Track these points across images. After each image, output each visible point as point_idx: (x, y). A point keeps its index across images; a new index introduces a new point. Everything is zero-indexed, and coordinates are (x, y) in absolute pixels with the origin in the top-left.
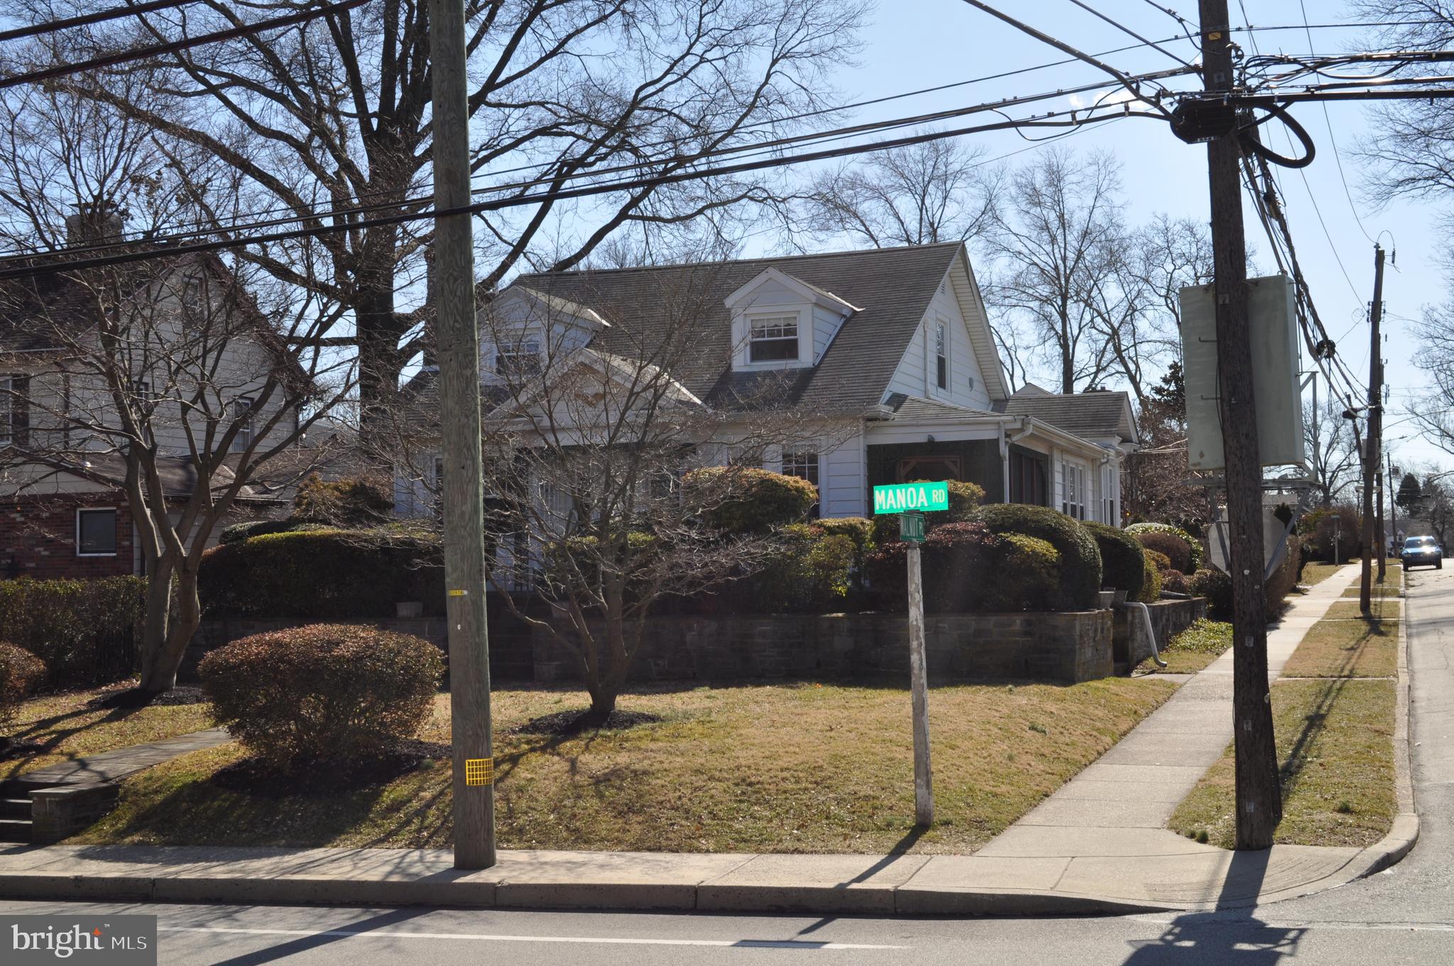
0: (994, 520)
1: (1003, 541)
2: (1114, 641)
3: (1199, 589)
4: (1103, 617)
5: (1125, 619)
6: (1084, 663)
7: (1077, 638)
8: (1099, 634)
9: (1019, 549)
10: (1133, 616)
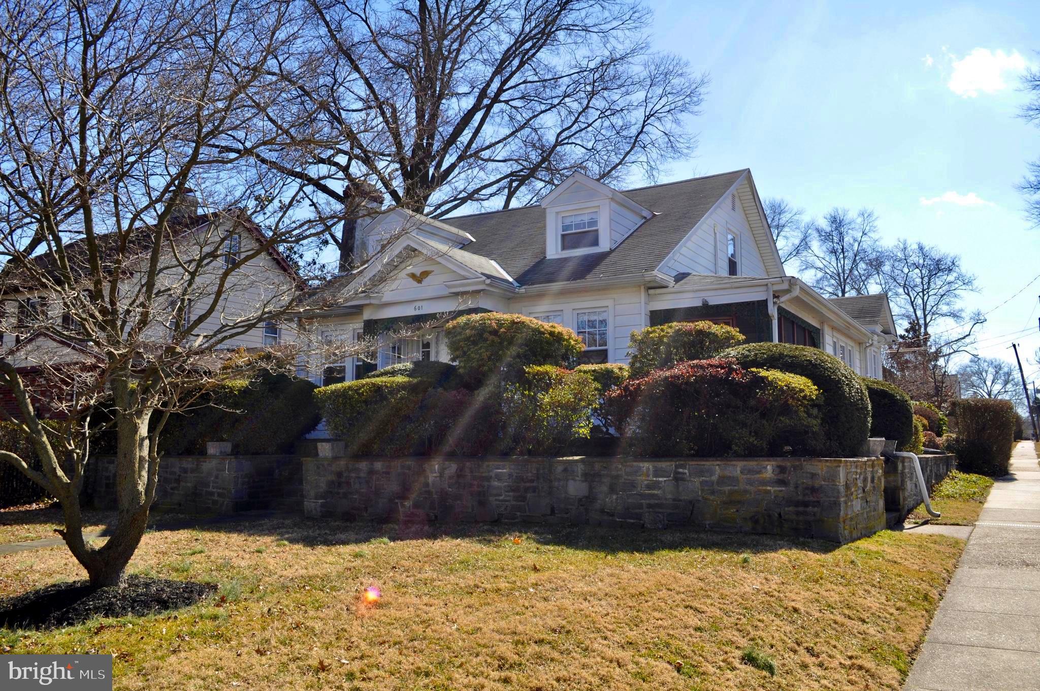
0: (747, 356)
1: (754, 376)
2: (885, 490)
3: (949, 448)
4: (873, 466)
5: (896, 468)
6: (851, 519)
7: (842, 489)
8: (869, 485)
9: (773, 384)
10: (904, 466)
